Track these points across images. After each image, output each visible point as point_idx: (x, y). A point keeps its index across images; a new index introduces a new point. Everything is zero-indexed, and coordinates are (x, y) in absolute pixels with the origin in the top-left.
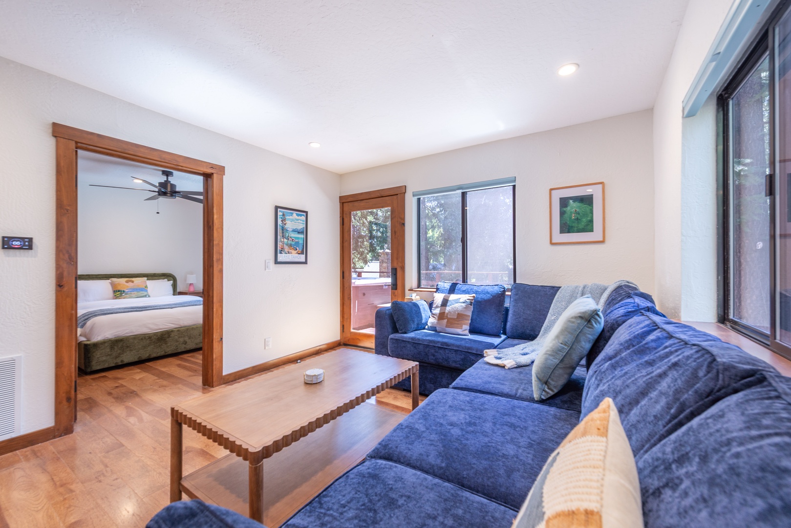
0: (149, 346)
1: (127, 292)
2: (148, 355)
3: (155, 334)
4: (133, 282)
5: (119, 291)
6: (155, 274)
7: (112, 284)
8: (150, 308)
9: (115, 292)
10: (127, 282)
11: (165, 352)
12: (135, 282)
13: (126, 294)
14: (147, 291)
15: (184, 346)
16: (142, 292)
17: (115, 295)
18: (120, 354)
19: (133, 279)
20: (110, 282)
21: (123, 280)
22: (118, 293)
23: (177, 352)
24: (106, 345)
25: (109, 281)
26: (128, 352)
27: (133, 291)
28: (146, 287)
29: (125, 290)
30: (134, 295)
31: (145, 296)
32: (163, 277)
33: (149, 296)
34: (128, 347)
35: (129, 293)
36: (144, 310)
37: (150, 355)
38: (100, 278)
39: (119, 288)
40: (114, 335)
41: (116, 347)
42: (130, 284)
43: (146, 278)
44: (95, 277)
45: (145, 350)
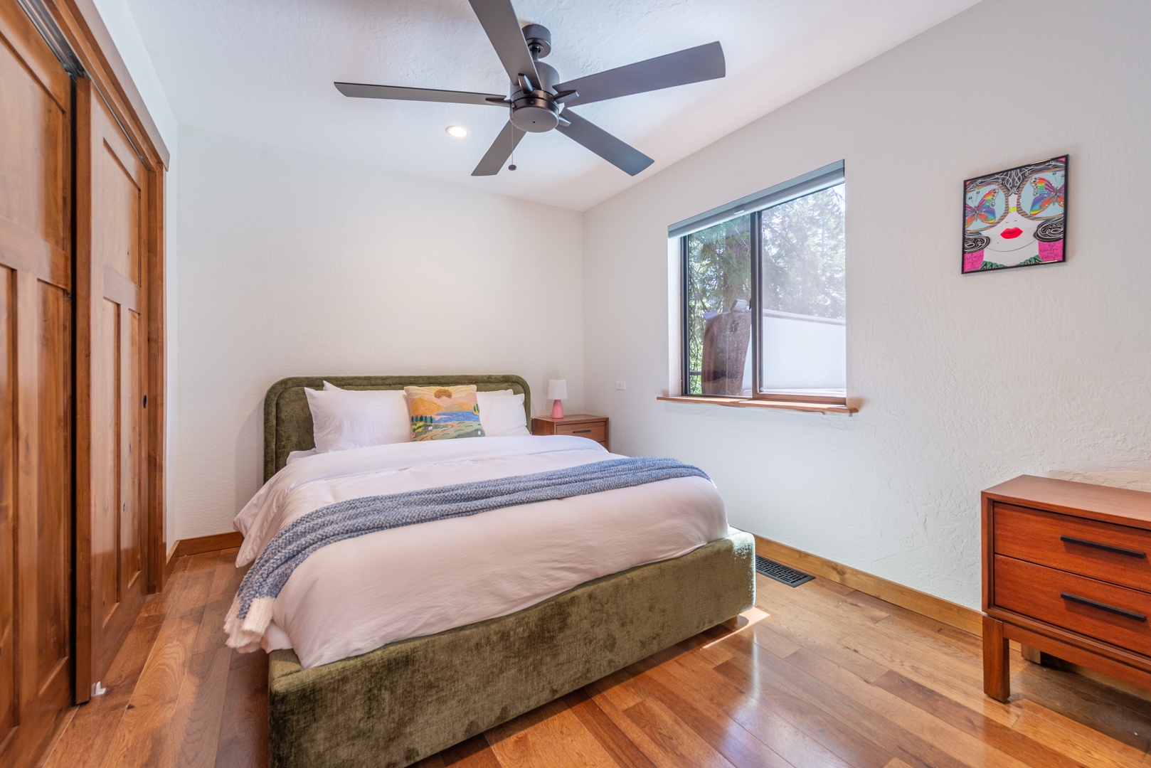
0: (501, 671)
1: (439, 421)
2: (497, 711)
3: (520, 616)
4: (449, 396)
5: (421, 419)
6: (490, 377)
7: (411, 402)
8: (499, 499)
9: (413, 420)
10: (438, 395)
11: (554, 691)
12: (453, 396)
13: (436, 427)
14: (478, 420)
15: (610, 656)
16: (468, 423)
17: (414, 430)
18: (402, 724)
19: (450, 389)
20: (404, 396)
21: (430, 392)
22: (420, 425)
23: (587, 682)
24: (350, 687)
25: (403, 392)
26: (431, 709)
27: (451, 420)
28: (476, 408)
29: (433, 416)
30: (451, 431)
31: (474, 434)
32: (505, 385)
33: (483, 434)
34: (430, 686)
35: (442, 424)
36: (483, 509)
37: (504, 710)
38: (390, 385)
39: (422, 411)
40: (382, 638)
41: (386, 695)
42: (444, 401)
43: (474, 387)
44: (380, 382)
45: (490, 690)
